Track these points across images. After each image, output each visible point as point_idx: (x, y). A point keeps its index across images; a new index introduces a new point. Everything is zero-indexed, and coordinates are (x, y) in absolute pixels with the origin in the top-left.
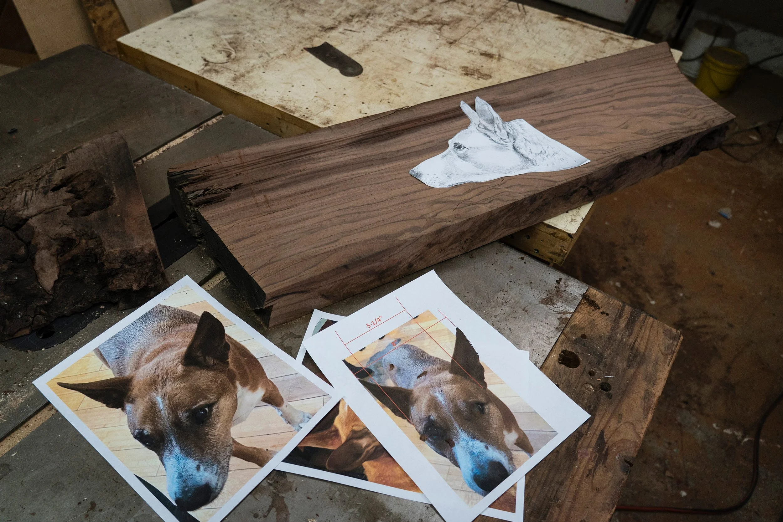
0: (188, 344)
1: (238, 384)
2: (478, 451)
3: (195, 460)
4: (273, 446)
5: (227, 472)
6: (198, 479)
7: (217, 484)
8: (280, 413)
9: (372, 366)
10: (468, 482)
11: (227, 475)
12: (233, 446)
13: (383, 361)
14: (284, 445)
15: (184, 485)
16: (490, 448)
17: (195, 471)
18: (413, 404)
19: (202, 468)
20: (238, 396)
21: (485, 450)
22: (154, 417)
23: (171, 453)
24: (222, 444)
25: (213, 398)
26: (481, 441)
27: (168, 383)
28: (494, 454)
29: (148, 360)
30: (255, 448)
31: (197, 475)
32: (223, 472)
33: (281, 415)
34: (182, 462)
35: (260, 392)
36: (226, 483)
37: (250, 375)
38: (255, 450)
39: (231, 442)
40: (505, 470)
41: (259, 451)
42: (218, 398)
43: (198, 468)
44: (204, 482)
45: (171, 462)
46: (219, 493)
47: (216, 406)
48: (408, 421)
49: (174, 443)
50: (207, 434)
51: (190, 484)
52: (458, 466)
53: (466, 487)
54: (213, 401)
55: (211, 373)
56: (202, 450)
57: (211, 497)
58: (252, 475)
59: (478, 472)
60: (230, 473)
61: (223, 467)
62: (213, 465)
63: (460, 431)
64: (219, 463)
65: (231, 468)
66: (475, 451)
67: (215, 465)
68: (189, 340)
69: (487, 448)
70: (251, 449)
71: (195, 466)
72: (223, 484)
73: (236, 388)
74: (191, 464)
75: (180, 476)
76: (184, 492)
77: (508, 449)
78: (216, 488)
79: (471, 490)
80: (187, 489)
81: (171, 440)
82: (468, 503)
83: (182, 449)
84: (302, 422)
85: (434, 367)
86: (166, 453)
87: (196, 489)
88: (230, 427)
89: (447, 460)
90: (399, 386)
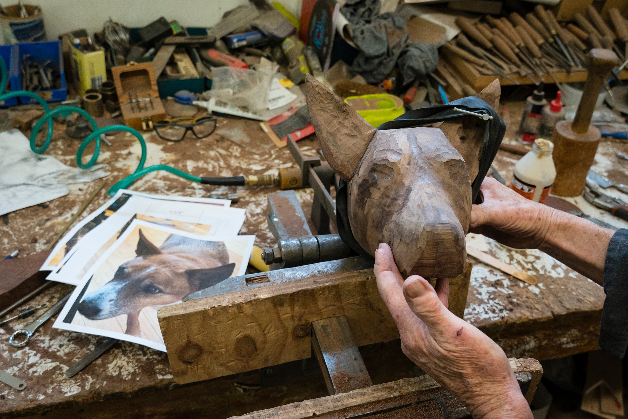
0: (203, 268)
3: (117, 297)
4: (145, 334)
5: (113, 316)
6: (103, 304)
7: (103, 315)
11: (112, 317)
12: (135, 312)
14: (149, 339)
15: (96, 299)
17: (108, 300)
19: (112, 302)
22: (138, 270)
23: (116, 285)
24: (134, 306)
25: (168, 291)
27: (167, 269)
29: (179, 256)
30: (139, 324)
31: (106, 302)
32: (113, 314)
34: (113, 291)
38: (137, 325)
39: (138, 310)
41: (138, 327)
42: (169, 294)
44: (101, 308)
45: (110, 286)
46: (96, 319)
47: (162, 294)
49: (124, 284)
50: (138, 297)
51: (98, 301)
54: (165, 291)
55: (187, 285)
56: (125, 297)
57: (92, 317)
58: (117, 331)
60: (114, 318)
61: (117, 313)
62: (116, 307)
64: (119, 310)
65: (118, 317)
67: (116, 308)
68: (207, 267)
70: (137, 322)
71: (112, 298)
74: (113, 296)
75: (101, 294)
76: (91, 302)
78: (99, 316)
80: (93, 302)
81: (125, 282)
83: (122, 289)
86: (115, 283)
87: (95, 306)
88: (150, 306)
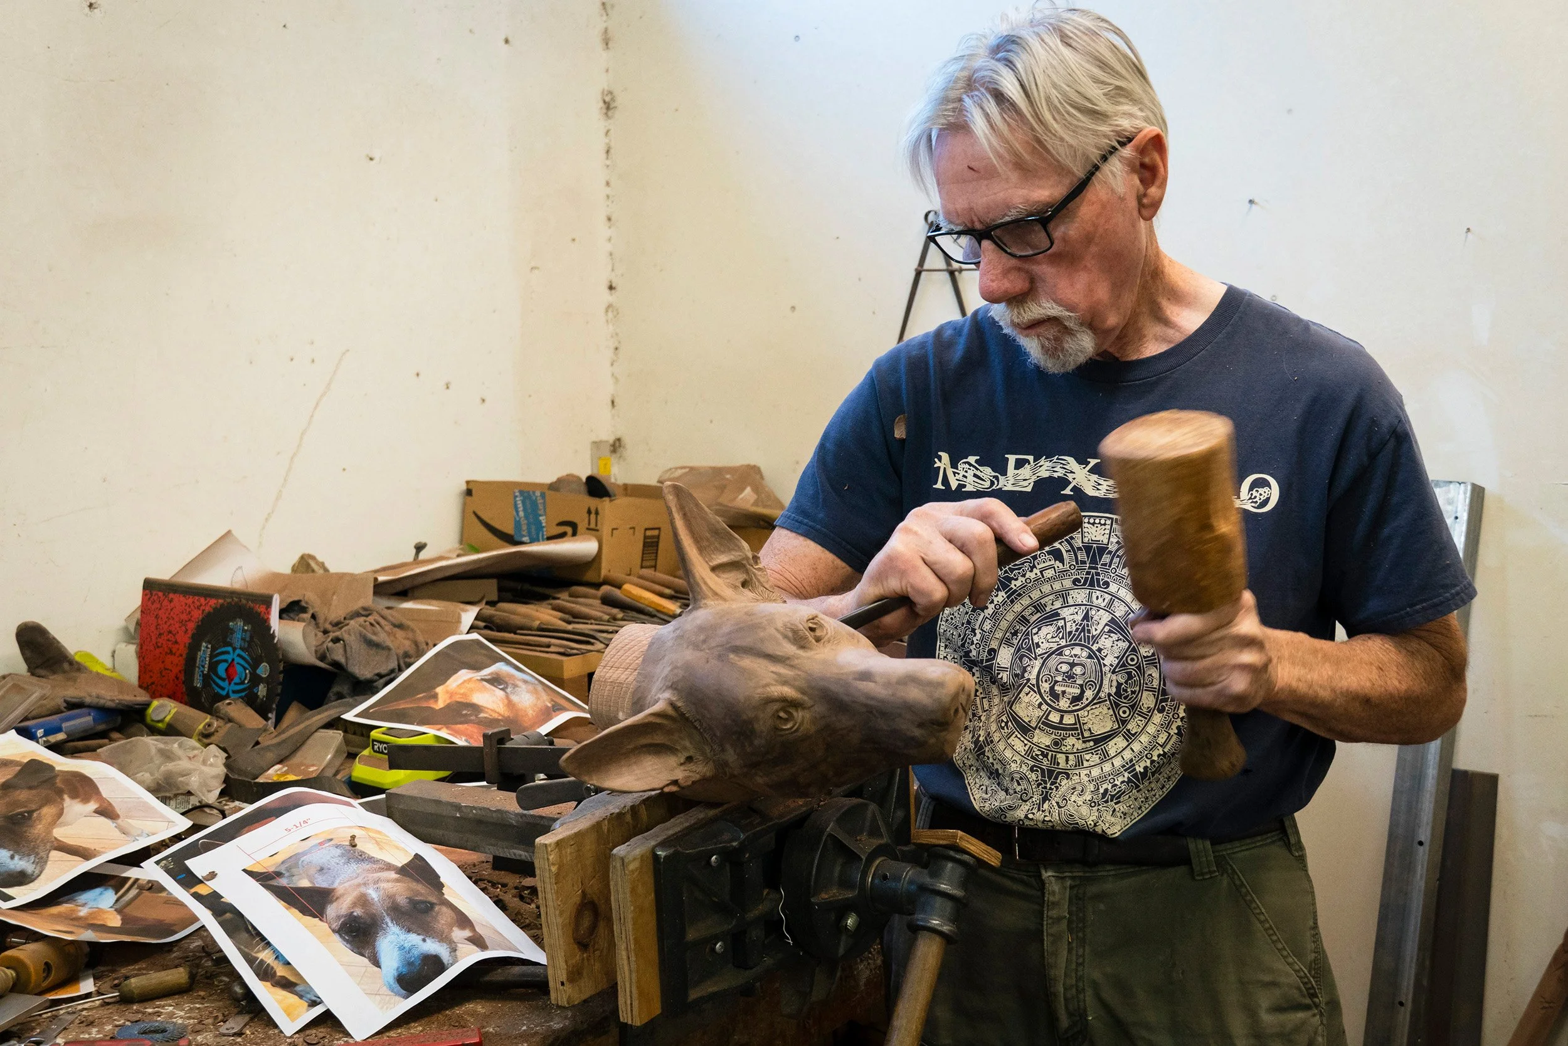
1: (66, 797)
2: (410, 944)
3: (9, 851)
5: (46, 862)
6: (12, 866)
7: (34, 872)
8: (115, 824)
9: (282, 869)
10: (389, 984)
11: (46, 865)
12: (54, 842)
13: (300, 862)
14: (114, 851)
16: (428, 940)
17: (9, 860)
18: (331, 902)
19: (17, 857)
20: (65, 806)
21: (421, 943)
24: (42, 840)
25: (34, 807)
26: (419, 934)
28: (432, 947)
30: (81, 846)
31: (11, 863)
32: (42, 862)
33: (116, 827)
35: (93, 806)
36: (44, 872)
37: (81, 789)
38: (81, 848)
39: (53, 839)
40: (443, 964)
41: (85, 849)
42: (40, 807)
43: (12, 857)
44: (18, 869)
46: (35, 879)
47: (37, 812)
48: (320, 920)
50: (25, 832)
52: (379, 967)
53: (385, 990)
55: (34, 791)
56: (18, 843)
57: (27, 881)
58: (75, 866)
59: (405, 970)
60: (49, 863)
61: (42, 858)
62: (30, 855)
63: (390, 924)
64: (37, 854)
66: (406, 945)
67: (33, 856)
69: (424, 940)
70: (76, 846)
71: (9, 855)
72: (41, 872)
73: (63, 799)
74: (4, 853)
77: (454, 942)
78: (32, 875)
79: (390, 993)
82: (382, 1008)
84: (138, 836)
85: (375, 866)
87: (8, 873)
88: (53, 828)
89: (366, 961)
90: (317, 885)
